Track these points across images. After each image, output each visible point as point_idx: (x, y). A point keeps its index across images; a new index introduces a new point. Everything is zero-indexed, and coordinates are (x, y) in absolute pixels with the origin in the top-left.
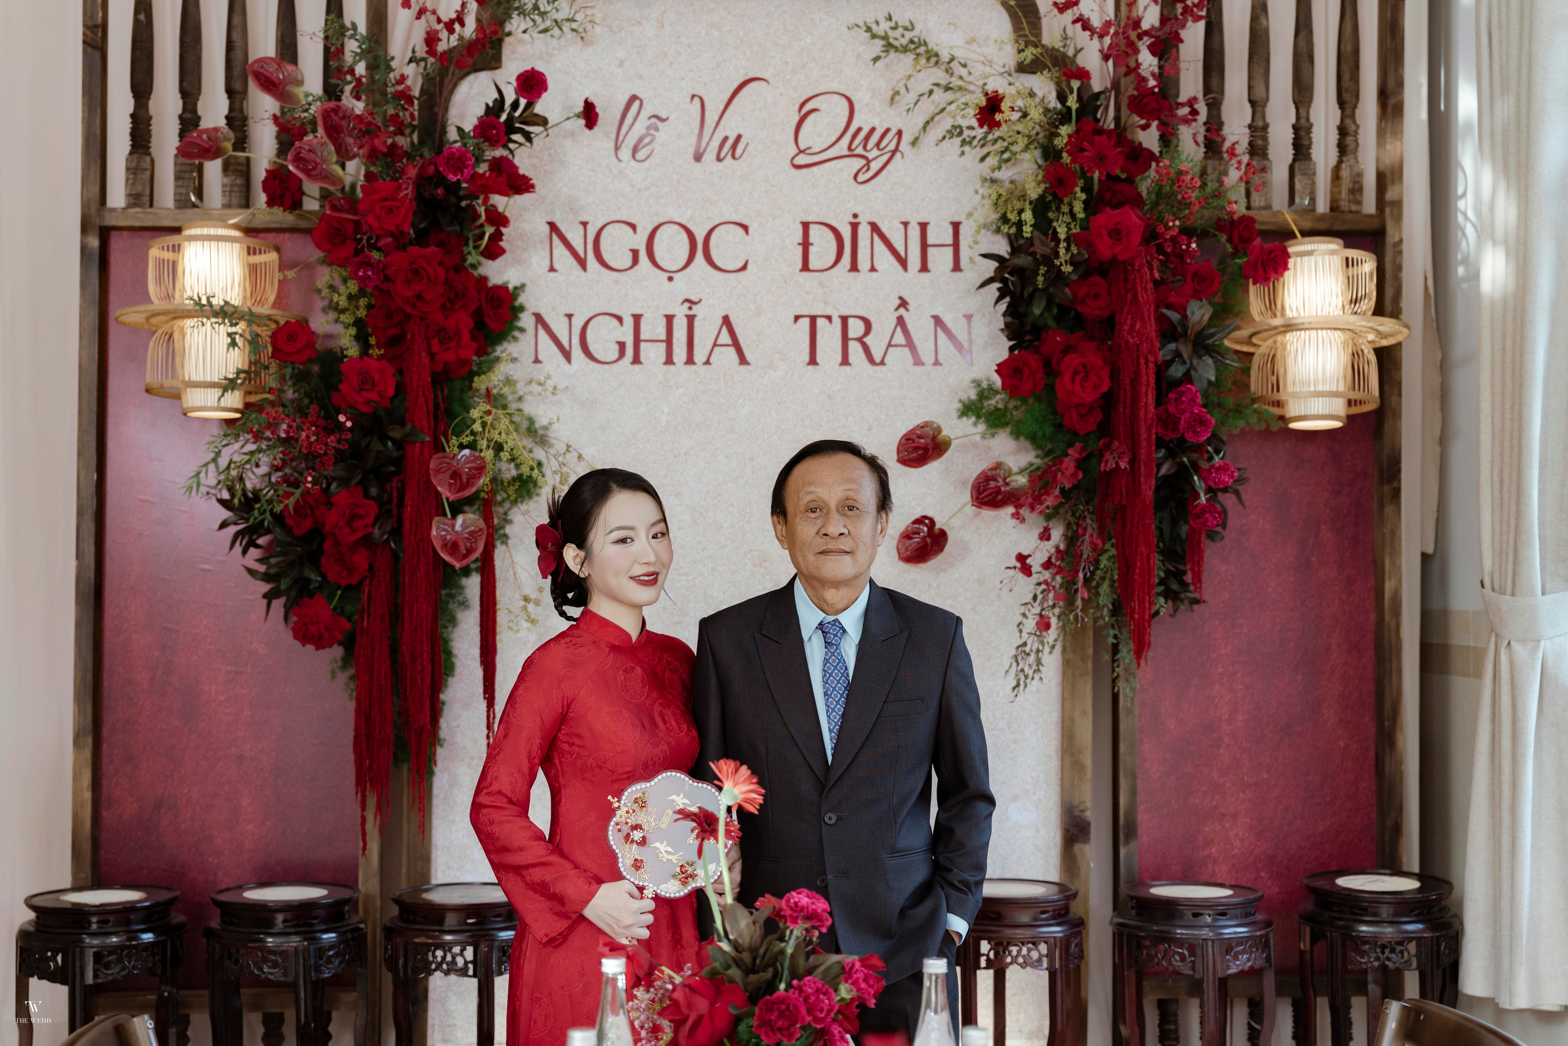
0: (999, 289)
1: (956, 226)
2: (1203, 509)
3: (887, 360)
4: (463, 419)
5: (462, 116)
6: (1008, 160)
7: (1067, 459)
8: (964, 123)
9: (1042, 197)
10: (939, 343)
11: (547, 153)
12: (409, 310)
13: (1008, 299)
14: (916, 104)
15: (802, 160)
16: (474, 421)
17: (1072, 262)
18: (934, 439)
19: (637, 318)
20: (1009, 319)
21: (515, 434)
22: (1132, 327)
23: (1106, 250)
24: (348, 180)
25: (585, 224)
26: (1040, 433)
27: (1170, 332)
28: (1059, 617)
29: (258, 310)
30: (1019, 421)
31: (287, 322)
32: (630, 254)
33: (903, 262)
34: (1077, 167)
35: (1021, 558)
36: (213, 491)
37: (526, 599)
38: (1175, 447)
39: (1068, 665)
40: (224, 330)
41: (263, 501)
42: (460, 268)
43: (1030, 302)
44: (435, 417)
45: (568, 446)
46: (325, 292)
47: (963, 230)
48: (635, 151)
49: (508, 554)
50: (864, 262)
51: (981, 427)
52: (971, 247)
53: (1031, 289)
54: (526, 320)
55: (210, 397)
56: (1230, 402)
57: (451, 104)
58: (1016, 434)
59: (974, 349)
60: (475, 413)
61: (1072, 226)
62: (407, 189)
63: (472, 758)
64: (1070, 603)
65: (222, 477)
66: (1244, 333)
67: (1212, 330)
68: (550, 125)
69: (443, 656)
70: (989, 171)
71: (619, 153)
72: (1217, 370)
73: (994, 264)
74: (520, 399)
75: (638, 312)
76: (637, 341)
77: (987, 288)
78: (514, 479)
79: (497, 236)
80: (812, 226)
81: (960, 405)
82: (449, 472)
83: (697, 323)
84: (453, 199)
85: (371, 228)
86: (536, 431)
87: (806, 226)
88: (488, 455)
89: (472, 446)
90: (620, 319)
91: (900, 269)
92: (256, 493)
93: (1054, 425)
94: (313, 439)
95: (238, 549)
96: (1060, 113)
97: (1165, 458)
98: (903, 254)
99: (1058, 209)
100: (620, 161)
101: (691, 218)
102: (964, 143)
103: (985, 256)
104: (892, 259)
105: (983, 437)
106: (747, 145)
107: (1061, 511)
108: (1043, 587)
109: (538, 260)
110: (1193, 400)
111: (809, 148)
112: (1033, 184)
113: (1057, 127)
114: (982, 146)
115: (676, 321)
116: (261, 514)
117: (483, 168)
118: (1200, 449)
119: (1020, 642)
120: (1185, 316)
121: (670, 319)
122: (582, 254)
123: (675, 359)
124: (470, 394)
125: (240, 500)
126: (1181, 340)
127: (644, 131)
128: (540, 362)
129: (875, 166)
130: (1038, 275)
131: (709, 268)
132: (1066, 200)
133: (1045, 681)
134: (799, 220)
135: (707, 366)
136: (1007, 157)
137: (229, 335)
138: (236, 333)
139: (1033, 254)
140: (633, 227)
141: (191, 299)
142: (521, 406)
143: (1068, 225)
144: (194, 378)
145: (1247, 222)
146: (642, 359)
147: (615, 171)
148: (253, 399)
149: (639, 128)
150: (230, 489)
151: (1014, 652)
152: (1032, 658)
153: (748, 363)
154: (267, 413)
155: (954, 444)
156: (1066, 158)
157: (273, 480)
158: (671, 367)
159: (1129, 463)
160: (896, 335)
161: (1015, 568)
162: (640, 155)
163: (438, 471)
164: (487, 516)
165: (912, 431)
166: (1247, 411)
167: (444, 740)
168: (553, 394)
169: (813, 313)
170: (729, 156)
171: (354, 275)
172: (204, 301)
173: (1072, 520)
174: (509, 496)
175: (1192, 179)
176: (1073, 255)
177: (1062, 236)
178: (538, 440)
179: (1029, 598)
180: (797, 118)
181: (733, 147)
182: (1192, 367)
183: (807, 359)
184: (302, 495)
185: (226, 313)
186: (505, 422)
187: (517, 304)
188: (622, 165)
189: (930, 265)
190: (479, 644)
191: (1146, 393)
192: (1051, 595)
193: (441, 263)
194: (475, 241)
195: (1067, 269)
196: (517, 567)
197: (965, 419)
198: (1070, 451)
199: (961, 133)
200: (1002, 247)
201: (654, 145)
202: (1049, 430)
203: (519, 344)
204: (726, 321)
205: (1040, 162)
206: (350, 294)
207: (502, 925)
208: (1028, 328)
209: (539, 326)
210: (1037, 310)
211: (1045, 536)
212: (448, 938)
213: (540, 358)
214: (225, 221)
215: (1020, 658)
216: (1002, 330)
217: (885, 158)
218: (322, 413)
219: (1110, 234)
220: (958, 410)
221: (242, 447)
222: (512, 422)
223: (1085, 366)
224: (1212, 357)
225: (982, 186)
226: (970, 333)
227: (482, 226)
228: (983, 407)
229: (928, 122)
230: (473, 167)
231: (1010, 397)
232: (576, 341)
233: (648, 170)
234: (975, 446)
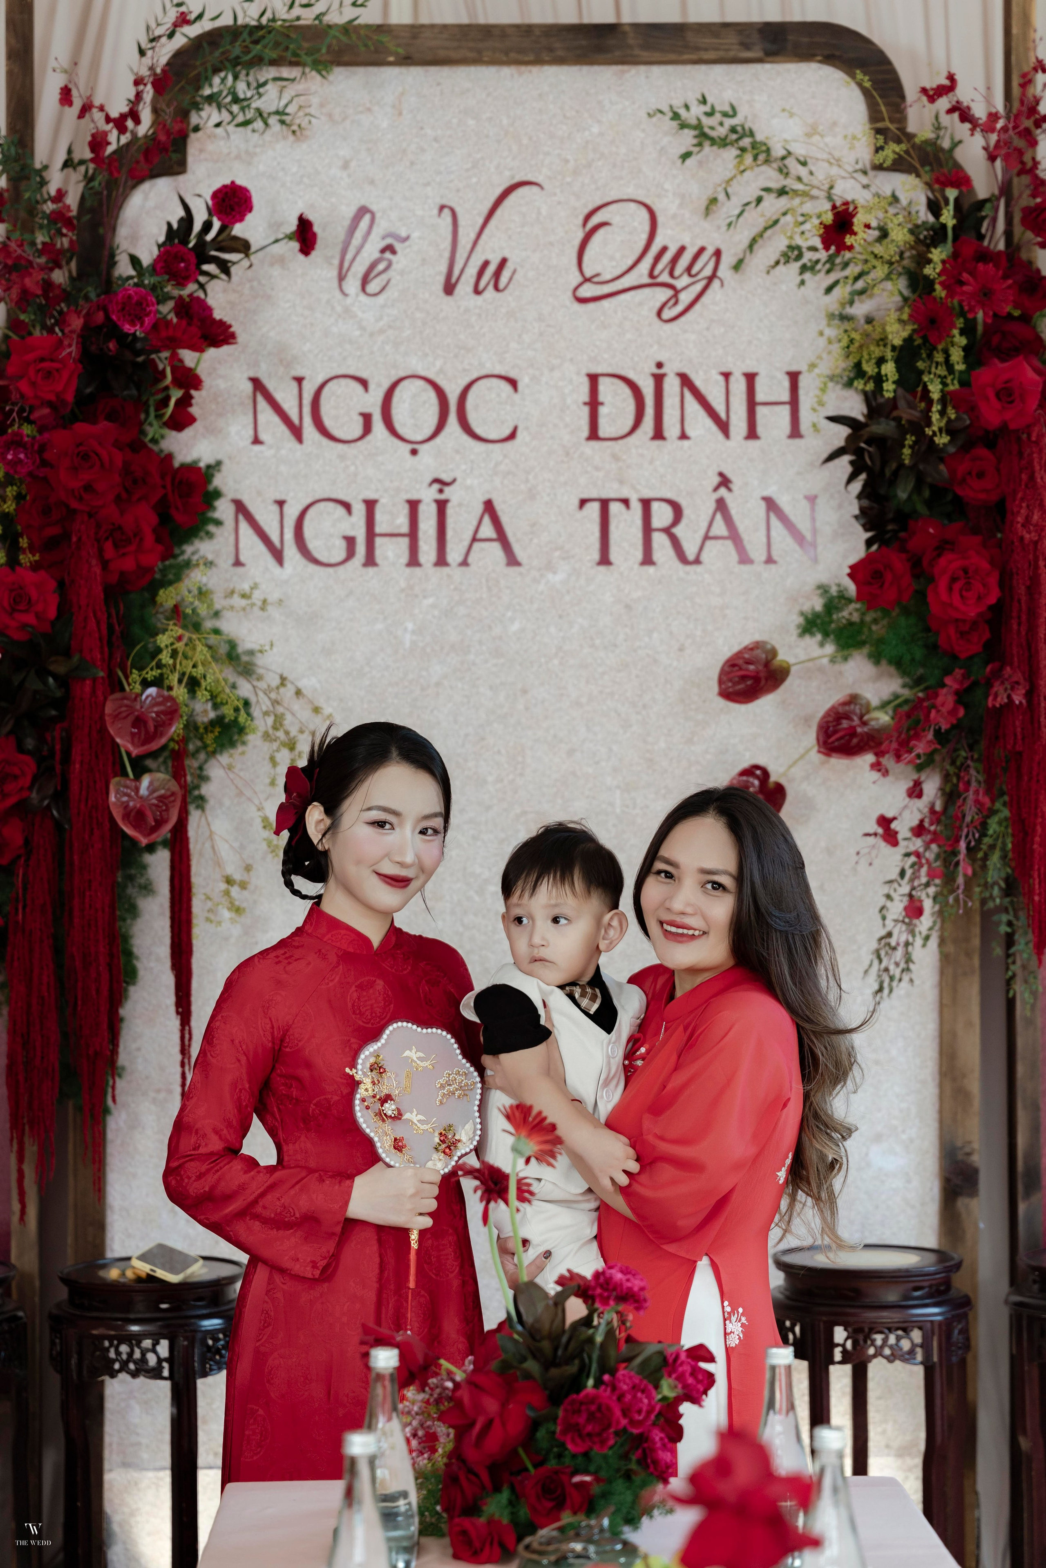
0: (852, 463)
1: (794, 377)
3: (704, 557)
4: (145, 647)
5: (134, 238)
6: (862, 292)
7: (944, 691)
8: (804, 244)
9: (908, 341)
10: (773, 533)
11: (248, 285)
12: (74, 504)
13: (863, 476)
14: (739, 216)
15: (587, 291)
16: (159, 650)
17: (950, 429)
18: (767, 664)
19: (370, 505)
20: (865, 503)
21: (212, 663)
23: (993, 415)
25: (299, 380)
26: (907, 658)
28: (935, 899)
30: (881, 641)
32: (360, 420)
33: (724, 427)
34: (955, 303)
35: (885, 822)
37: (229, 881)
39: (945, 959)
42: (139, 446)
43: (893, 482)
44: (110, 643)
45: (283, 680)
47: (804, 382)
48: (365, 281)
49: (203, 820)
50: (671, 427)
51: (830, 648)
52: (814, 410)
53: (894, 465)
54: (223, 509)
57: (120, 221)
58: (876, 658)
59: (819, 540)
60: (163, 640)
61: (949, 381)
62: (69, 346)
63: (158, 1091)
64: (949, 879)
68: (253, 249)
69: (123, 959)
70: (838, 305)
71: (344, 284)
73: (843, 431)
74: (217, 614)
75: (371, 496)
76: (371, 534)
77: (836, 461)
78: (213, 723)
79: (186, 401)
80: (601, 380)
81: (801, 620)
82: (131, 718)
83: (450, 510)
84: (127, 355)
85: (22, 397)
86: (239, 658)
87: (593, 379)
88: (180, 692)
89: (158, 682)
90: (347, 506)
91: (720, 436)
93: (926, 646)
96: (932, 228)
98: (723, 415)
99: (930, 356)
100: (346, 295)
101: (441, 371)
102: (804, 269)
103: (832, 419)
104: (709, 423)
105: (833, 661)
106: (514, 272)
107: (937, 758)
108: (913, 859)
109: (239, 429)
111: (597, 275)
112: (896, 327)
113: (928, 247)
114: (828, 272)
115: (422, 508)
117: (166, 309)
119: (883, 932)
121: (414, 506)
122: (295, 419)
123: (422, 559)
124: (154, 612)
127: (377, 255)
128: (242, 565)
129: (685, 298)
130: (903, 446)
131: (465, 437)
132: (940, 347)
133: (917, 982)
134: (585, 371)
135: (464, 568)
136: (861, 288)
139: (898, 420)
140: (364, 383)
142: (218, 625)
143: (942, 380)
146: (378, 558)
147: (339, 309)
149: (371, 251)
151: (874, 945)
152: (899, 954)
153: (518, 564)
155: (793, 670)
156: (940, 292)
158: (417, 570)
159: (1026, 696)
160: (715, 525)
161: (875, 834)
162: (372, 287)
163: (116, 717)
164: (178, 773)
165: (738, 655)
167: (123, 1068)
168: (263, 609)
169: (604, 495)
170: (491, 287)
173: (952, 770)
174: (205, 747)
176: (949, 421)
177: (935, 396)
178: (240, 669)
179: (894, 874)
180: (580, 235)
181: (495, 275)
183: (596, 556)
186: (201, 652)
187: (211, 488)
188: (349, 301)
189: (760, 430)
190: (167, 941)
192: (924, 871)
193: (116, 443)
194: (156, 410)
195: (942, 440)
196: (216, 838)
197: (808, 637)
198: (948, 681)
199: (799, 257)
200: (855, 407)
201: (390, 273)
202: (919, 653)
203: (215, 541)
204: (489, 507)
205: (906, 293)
207: (204, 1312)
208: (890, 516)
209: (241, 517)
210: (902, 494)
211: (915, 791)
212: (135, 1328)
213: (242, 558)
215: (883, 953)
216: (856, 517)
217: (699, 287)
219: (998, 395)
220: (798, 626)
222: (210, 647)
223: (966, 571)
225: (829, 325)
226: (813, 520)
227: (166, 388)
228: (831, 621)
229: (753, 241)
230: (155, 312)
231: (869, 609)
232: (289, 535)
233: (383, 306)
234: (821, 670)
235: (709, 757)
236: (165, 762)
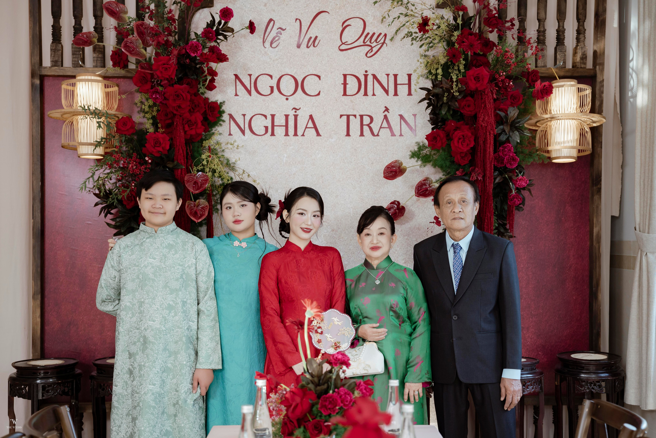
0: (427, 103)
1: (409, 76)
2: (514, 197)
3: (380, 134)
4: (199, 159)
5: (197, 28)
6: (432, 47)
8: (413, 31)
9: (446, 63)
10: (402, 126)
11: (234, 44)
12: (175, 112)
13: (431, 107)
14: (392, 22)
15: (343, 47)
16: (203, 160)
17: (458, 91)
18: (399, 167)
19: (273, 116)
20: (432, 116)
21: (221, 165)
22: (484, 119)
23: (473, 85)
24: (148, 56)
25: (250, 75)
26: (444, 165)
27: (500, 121)
29: (110, 112)
30: (436, 160)
31: (123, 117)
32: (270, 89)
33: (387, 92)
34: (461, 49)
36: (92, 190)
38: (502, 170)
40: (95, 120)
41: (113, 194)
42: (197, 94)
43: (440, 110)
44: (187, 158)
45: (244, 171)
46: (139, 104)
47: (412, 77)
48: (271, 43)
50: (370, 92)
51: (420, 163)
52: (415, 85)
53: (441, 103)
54: (225, 117)
55: (90, 149)
56: (527, 151)
57: (192, 22)
58: (435, 166)
59: (417, 129)
60: (204, 157)
61: (459, 75)
62: (173, 60)
65: (95, 184)
66: (533, 121)
67: (519, 120)
68: (235, 32)
70: (424, 52)
71: (265, 44)
72: (521, 137)
73: (425, 92)
74: (223, 151)
75: (274, 113)
76: (273, 126)
77: (423, 102)
78: (221, 185)
79: (213, 80)
80: (347, 76)
81: (410, 153)
82: (193, 182)
83: (298, 118)
84: (193, 64)
85: (158, 77)
86: (230, 165)
87: (345, 76)
88: (210, 174)
89: (203, 171)
90: (265, 116)
91: (385, 94)
92: (110, 191)
93: (450, 161)
94: (134, 167)
95: (103, 214)
96: (454, 26)
97: (498, 175)
98: (387, 88)
99: (453, 68)
100: (265, 47)
101: (296, 73)
102: (413, 39)
103: (421, 89)
104: (382, 90)
105: (421, 167)
106: (320, 40)
109: (231, 91)
110: (510, 150)
111: (346, 42)
112: (442, 57)
113: (453, 32)
114: (421, 41)
115: (289, 117)
116: (112, 200)
117: (206, 51)
118: (513, 171)
120: (507, 114)
121: (287, 116)
122: (249, 88)
123: (289, 134)
124: (201, 149)
125: (103, 194)
126: (505, 124)
127: (275, 35)
128: (232, 135)
129: (375, 50)
130: (444, 97)
131: (304, 94)
132: (456, 64)
134: (342, 73)
135: (303, 137)
136: (431, 46)
137: (98, 122)
138: (100, 122)
139: (442, 88)
140: (271, 77)
141: (81, 107)
142: (223, 154)
143: (457, 75)
144: (82, 141)
145: (535, 73)
146: (275, 134)
147: (263, 52)
148: (108, 150)
149: (273, 33)
150: (99, 189)
153: (321, 136)
154: (115, 156)
155: (408, 170)
156: (457, 46)
157: (118, 185)
158: (288, 137)
159: (482, 177)
160: (383, 123)
161: (434, 222)
162: (274, 45)
163: (188, 181)
164: (209, 201)
165: (390, 165)
166: (534, 155)
168: (237, 148)
169: (348, 114)
170: (312, 45)
171: (151, 97)
172: (86, 108)
174: (219, 192)
175: (511, 54)
176: (459, 88)
177: (455, 80)
178: (231, 168)
180: (341, 29)
181: (313, 42)
182: (510, 136)
183: (346, 134)
184: (130, 191)
185: (96, 113)
186: (216, 161)
187: (221, 110)
188: (266, 49)
189: (398, 93)
191: (490, 147)
193: (188, 92)
194: (203, 83)
195: (457, 94)
197: (412, 159)
198: (458, 172)
199: (411, 35)
200: (429, 85)
201: (280, 41)
202: (448, 163)
203: (222, 127)
204: (311, 117)
205: (446, 47)
206: (150, 105)
208: (440, 120)
209: (231, 119)
210: (443, 112)
213: (232, 133)
214: (95, 73)
216: (429, 121)
217: (379, 46)
218: (138, 157)
219: (475, 79)
220: (410, 155)
221: (104, 171)
222: (220, 160)
223: (463, 136)
224: (518, 132)
225: (421, 58)
226: (415, 122)
227: (206, 76)
228: (420, 154)
229: (397, 30)
230: (202, 50)
231: (432, 150)
232: (247, 126)
233: (277, 52)
234: (417, 170)
235: (381, 198)
236: (206, 198)
